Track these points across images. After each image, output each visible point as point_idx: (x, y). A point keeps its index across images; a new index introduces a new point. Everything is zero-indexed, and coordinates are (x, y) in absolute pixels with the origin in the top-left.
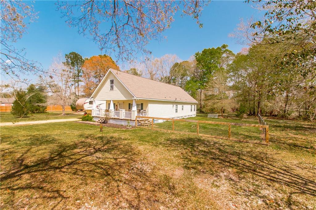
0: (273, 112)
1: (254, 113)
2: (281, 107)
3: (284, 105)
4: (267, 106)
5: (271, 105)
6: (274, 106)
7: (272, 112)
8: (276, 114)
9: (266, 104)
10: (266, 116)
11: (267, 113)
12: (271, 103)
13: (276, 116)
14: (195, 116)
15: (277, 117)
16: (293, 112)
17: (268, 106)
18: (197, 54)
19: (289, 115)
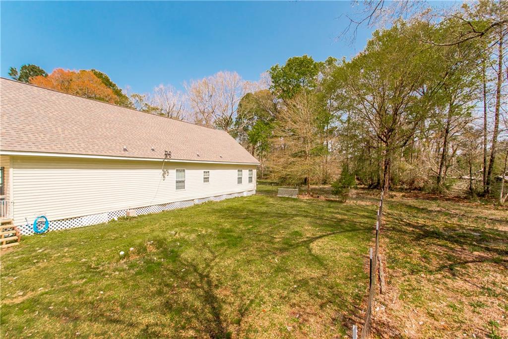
0: (416, 183)
1: (379, 183)
2: (431, 172)
3: (436, 168)
4: (403, 171)
5: (410, 167)
6: (417, 170)
7: (413, 182)
8: (422, 185)
9: (401, 166)
10: (401, 190)
11: (403, 183)
12: (411, 164)
13: (420, 189)
14: (254, 192)
15: (423, 193)
16: (455, 182)
17: (406, 170)
18: (274, 69)
19: (448, 188)
